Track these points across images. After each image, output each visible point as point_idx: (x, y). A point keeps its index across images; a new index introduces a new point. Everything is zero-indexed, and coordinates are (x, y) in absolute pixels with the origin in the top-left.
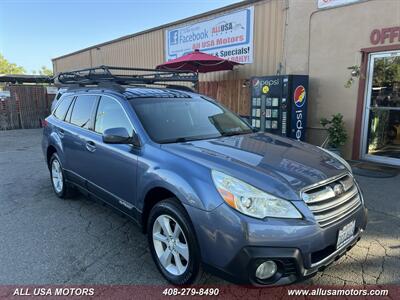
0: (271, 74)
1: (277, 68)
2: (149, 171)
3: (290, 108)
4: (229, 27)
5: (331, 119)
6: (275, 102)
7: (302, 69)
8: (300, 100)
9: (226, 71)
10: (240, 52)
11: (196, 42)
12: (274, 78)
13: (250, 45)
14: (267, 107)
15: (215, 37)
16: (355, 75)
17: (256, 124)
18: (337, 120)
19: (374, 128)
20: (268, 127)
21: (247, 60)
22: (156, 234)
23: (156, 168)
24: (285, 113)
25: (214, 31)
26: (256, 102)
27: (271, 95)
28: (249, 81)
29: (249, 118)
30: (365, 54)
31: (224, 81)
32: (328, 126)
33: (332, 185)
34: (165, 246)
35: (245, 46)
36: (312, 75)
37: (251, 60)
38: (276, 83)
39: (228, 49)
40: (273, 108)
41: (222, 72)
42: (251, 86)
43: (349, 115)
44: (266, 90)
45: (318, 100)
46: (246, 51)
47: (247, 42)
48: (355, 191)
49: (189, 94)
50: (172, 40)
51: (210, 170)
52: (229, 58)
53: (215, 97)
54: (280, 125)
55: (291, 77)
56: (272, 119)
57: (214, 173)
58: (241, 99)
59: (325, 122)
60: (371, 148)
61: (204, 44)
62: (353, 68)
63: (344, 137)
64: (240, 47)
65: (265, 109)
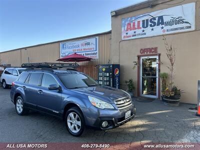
0: (106, 64)
1: (108, 61)
2: (65, 100)
3: (113, 76)
4: (89, 44)
5: (128, 81)
6: (108, 75)
7: (117, 62)
8: (117, 73)
9: (88, 62)
10: (93, 54)
11: (74, 49)
12: (107, 65)
13: (97, 51)
14: (105, 76)
15: (83, 48)
16: (136, 64)
17: (101, 83)
18: (131, 81)
19: (145, 84)
20: (105, 84)
21: (96, 57)
22: (68, 120)
23: (68, 98)
24: (111, 79)
25: (82, 45)
26: (101, 74)
27: (106, 72)
28: (97, 66)
29: (98, 81)
30: (139, 57)
31: (87, 66)
32: (128, 83)
33: (123, 100)
34: (71, 124)
35: (95, 52)
36: (121, 64)
37: (98, 58)
38: (108, 67)
39: (88, 53)
40: (107, 77)
41: (86, 62)
42: (98, 68)
43: (135, 79)
44: (104, 70)
45: (124, 73)
46: (96, 54)
47: (96, 50)
48: (131, 102)
49: (76, 72)
50: (63, 47)
51: (87, 96)
52: (89, 56)
53: (83, 72)
54: (110, 83)
55: (113, 65)
56: (107, 81)
57: (89, 97)
58: (94, 73)
59: (126, 82)
60: (145, 92)
61: (78, 50)
62: (135, 62)
63: (134, 88)
64: (93, 52)
65: (104, 77)
